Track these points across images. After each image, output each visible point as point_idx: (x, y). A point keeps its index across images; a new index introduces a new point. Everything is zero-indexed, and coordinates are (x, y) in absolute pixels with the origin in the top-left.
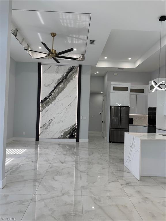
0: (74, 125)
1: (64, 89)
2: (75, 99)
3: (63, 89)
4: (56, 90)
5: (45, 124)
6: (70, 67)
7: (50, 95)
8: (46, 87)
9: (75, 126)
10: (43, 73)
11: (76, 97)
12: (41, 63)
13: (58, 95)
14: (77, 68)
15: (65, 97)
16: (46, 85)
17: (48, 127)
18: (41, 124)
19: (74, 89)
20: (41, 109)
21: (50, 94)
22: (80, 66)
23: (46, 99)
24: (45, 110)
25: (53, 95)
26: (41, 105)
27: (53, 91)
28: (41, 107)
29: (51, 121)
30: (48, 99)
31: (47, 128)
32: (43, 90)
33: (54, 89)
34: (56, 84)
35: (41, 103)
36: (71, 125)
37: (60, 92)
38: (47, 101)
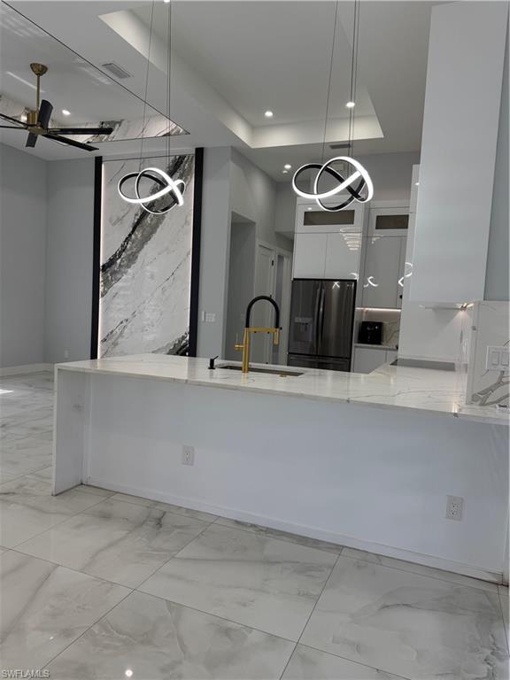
0: (183, 338)
1: (158, 230)
2: (185, 260)
3: (154, 229)
4: (138, 234)
5: (111, 332)
6: (172, 158)
7: (123, 249)
8: (114, 224)
9: (184, 342)
10: (107, 186)
11: (188, 254)
12: (101, 157)
13: (142, 247)
14: (192, 160)
15: (159, 254)
16: (115, 219)
17: (120, 340)
18: (103, 332)
19: (183, 227)
20: (101, 289)
21: (122, 246)
22: (200, 153)
23: (112, 262)
24: (111, 291)
25: (131, 248)
26: (101, 279)
27: (130, 235)
28: (101, 284)
29: (125, 323)
30: (119, 261)
31: (115, 344)
32: (106, 235)
33: (133, 232)
34: (136, 215)
35: (101, 272)
36: (176, 338)
37: (146, 239)
38: (115, 267)
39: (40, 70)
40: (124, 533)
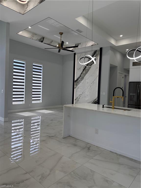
0: (96, 99)
1: (90, 70)
2: (96, 78)
3: (88, 70)
4: (84, 72)
5: (77, 97)
6: (94, 51)
7: (81, 76)
8: (78, 70)
9: (96, 100)
10: (77, 60)
11: (97, 76)
12: (75, 53)
13: (85, 75)
14: (99, 51)
15: (90, 77)
16: (78, 68)
17: (79, 100)
18: (75, 98)
19: (96, 69)
20: (75, 87)
21: (80, 75)
22: (101, 49)
23: (78, 79)
24: (77, 87)
25: (82, 76)
26: (75, 84)
27: (82, 72)
28: (75, 85)
29: (80, 95)
30: (79, 79)
31: (78, 101)
32: (76, 73)
33: (83, 71)
34: (84, 67)
35: (75, 82)
36: (93, 100)
37: (86, 73)
38: (78, 81)
39: (61, 34)
40: (80, 150)
